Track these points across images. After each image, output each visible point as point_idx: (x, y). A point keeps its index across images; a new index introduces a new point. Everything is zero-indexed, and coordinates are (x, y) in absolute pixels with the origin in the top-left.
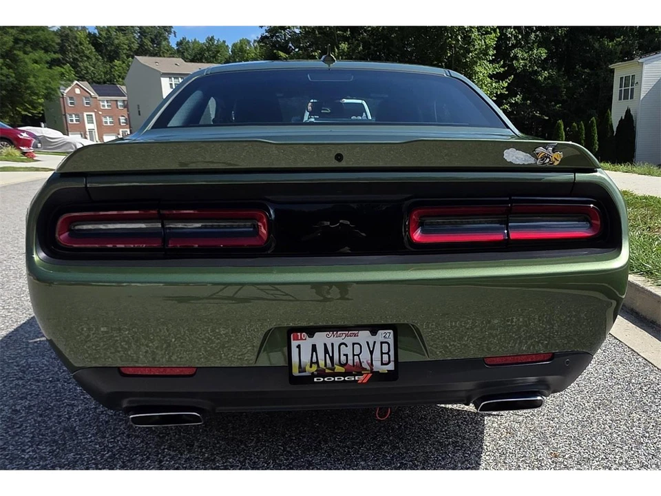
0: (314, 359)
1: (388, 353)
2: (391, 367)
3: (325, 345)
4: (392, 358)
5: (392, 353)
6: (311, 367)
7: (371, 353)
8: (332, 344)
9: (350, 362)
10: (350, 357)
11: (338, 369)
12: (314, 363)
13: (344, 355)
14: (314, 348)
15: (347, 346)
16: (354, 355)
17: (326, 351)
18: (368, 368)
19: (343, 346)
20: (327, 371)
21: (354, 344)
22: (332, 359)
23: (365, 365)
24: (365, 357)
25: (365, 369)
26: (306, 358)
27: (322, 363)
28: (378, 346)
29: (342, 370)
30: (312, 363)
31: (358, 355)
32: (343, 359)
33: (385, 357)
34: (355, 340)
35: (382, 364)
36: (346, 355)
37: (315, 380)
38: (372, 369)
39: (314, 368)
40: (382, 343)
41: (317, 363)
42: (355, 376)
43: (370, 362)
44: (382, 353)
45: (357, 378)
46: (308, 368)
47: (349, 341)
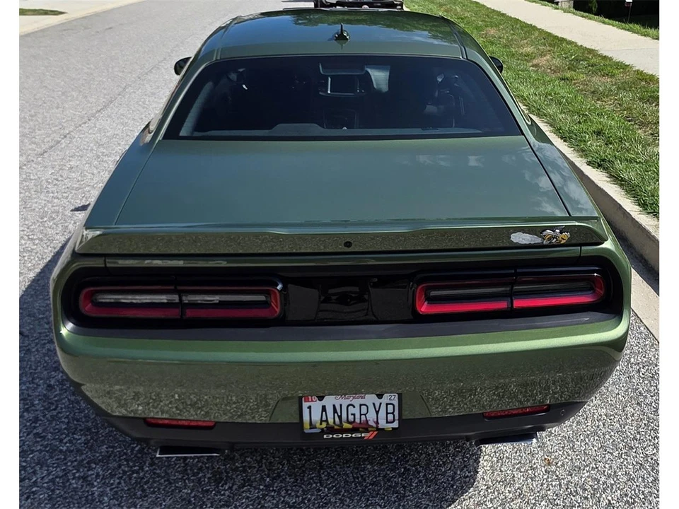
0: (324, 418)
1: (393, 413)
2: (396, 425)
3: (334, 406)
4: (397, 417)
5: (396, 413)
6: (321, 424)
7: (377, 412)
8: (341, 405)
9: (358, 420)
10: (358, 416)
11: (346, 425)
12: (324, 421)
13: (352, 414)
14: (324, 409)
15: (354, 407)
16: (361, 415)
17: (335, 411)
18: (374, 425)
19: (350, 407)
20: (336, 427)
21: (361, 405)
22: (340, 417)
23: (371, 423)
24: (371, 416)
25: (372, 427)
26: (316, 417)
27: (331, 421)
28: (384, 407)
29: (350, 426)
30: (322, 421)
31: (365, 415)
32: (351, 418)
33: (391, 417)
34: (362, 401)
35: (387, 422)
36: (354, 415)
37: (325, 436)
38: (377, 427)
39: (324, 425)
40: (387, 404)
41: (327, 421)
42: (361, 433)
43: (376, 420)
44: (387, 413)
45: (363, 435)
46: (318, 425)
47: (357, 402)
